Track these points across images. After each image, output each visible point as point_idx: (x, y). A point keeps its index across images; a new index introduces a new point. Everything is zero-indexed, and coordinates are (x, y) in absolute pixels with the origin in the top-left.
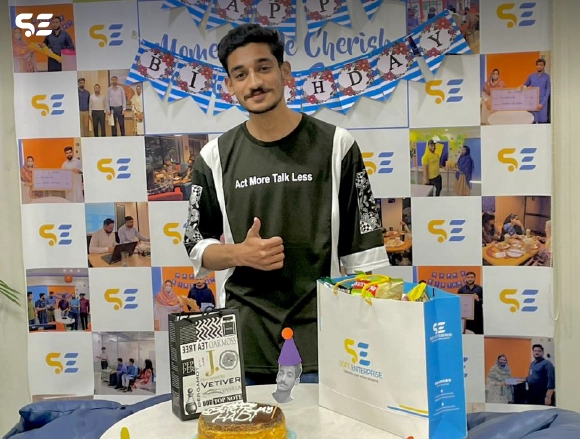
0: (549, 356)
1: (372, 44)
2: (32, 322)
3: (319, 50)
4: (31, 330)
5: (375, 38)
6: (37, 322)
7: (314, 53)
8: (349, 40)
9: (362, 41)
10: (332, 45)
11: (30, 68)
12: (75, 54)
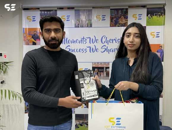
0: (160, 120)
1: (119, 41)
2: (26, 111)
3: (105, 42)
4: (25, 113)
5: (119, 39)
6: (27, 111)
7: (103, 43)
8: (113, 39)
9: (116, 40)
10: (108, 41)
11: (28, 44)
12: (40, 41)
